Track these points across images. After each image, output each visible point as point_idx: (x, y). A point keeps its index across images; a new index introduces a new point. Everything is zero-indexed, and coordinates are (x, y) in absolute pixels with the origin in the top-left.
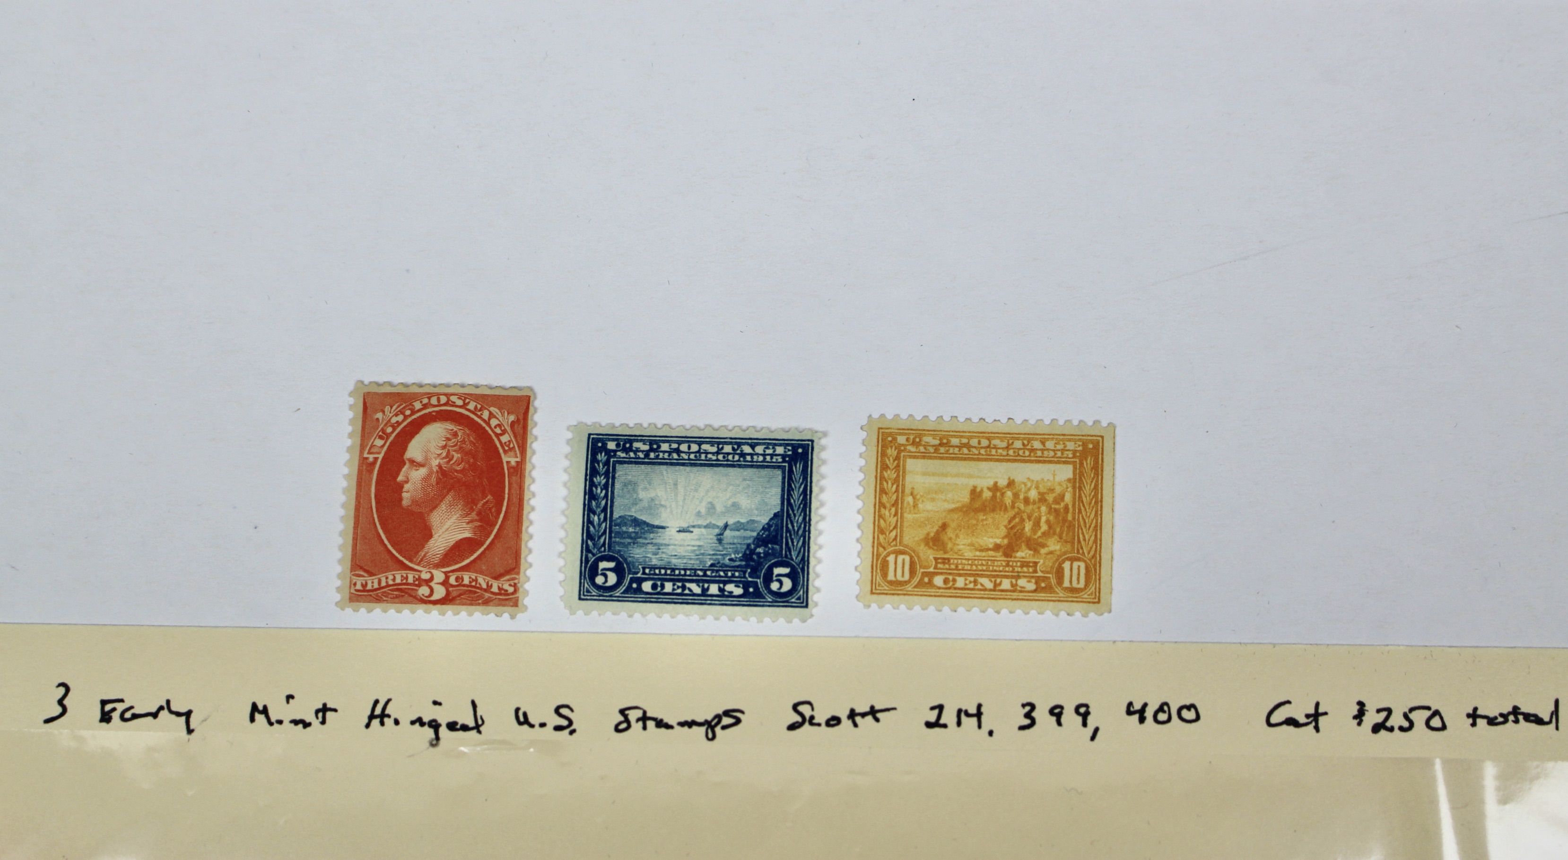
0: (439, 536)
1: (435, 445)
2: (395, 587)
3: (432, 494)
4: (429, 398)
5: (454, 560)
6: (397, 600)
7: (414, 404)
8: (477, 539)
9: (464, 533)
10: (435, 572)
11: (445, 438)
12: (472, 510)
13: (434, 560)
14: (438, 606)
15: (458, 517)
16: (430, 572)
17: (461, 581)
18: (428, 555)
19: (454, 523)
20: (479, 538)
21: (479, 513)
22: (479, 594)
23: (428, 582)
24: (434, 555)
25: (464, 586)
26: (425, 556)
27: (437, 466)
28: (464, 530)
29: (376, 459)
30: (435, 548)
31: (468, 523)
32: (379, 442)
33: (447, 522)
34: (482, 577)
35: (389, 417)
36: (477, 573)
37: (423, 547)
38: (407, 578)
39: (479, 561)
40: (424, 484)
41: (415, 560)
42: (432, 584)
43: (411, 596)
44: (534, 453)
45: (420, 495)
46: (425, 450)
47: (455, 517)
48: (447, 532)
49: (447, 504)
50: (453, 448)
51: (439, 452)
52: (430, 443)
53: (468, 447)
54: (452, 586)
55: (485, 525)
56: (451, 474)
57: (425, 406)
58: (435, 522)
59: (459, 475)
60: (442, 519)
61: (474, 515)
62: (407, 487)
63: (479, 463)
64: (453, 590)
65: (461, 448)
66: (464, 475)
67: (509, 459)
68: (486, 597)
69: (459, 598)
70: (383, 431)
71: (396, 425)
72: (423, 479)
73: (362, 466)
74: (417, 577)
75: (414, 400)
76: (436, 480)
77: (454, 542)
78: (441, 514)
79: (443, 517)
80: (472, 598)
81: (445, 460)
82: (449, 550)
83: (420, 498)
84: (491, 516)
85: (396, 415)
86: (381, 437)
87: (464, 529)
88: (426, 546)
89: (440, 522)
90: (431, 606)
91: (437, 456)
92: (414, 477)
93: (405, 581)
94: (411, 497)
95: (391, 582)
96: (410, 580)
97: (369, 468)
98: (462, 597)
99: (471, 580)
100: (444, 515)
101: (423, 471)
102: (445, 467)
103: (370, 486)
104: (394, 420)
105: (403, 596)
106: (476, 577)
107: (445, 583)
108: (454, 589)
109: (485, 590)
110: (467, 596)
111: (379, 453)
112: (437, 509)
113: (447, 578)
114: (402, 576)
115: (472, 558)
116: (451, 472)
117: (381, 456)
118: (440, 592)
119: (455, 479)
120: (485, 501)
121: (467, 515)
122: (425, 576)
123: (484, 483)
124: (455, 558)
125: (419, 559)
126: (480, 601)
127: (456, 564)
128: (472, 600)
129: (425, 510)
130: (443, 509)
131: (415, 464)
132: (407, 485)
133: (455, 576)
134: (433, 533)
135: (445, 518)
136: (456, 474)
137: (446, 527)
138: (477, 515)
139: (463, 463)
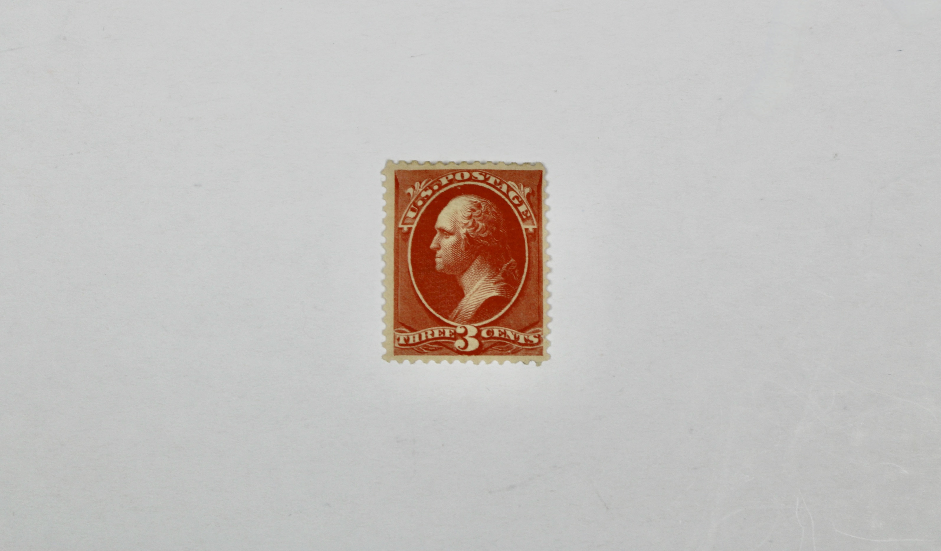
0: (471, 295)
1: (462, 216)
2: (435, 341)
3: (462, 259)
4: (454, 175)
5: (485, 316)
6: (436, 352)
7: (441, 180)
8: (503, 297)
9: (492, 292)
10: (468, 327)
11: (470, 209)
12: (498, 272)
13: (467, 316)
14: (473, 357)
15: (486, 278)
16: (464, 327)
17: (491, 334)
18: (461, 312)
19: (483, 283)
20: (506, 297)
21: (504, 275)
22: (508, 345)
23: (462, 336)
24: (467, 312)
25: (495, 338)
26: (459, 313)
27: (465, 234)
28: (492, 290)
29: (410, 229)
30: (468, 306)
31: (495, 283)
32: (412, 214)
33: (476, 283)
34: (510, 331)
35: (419, 192)
36: (506, 327)
37: (457, 305)
38: (444, 333)
39: (506, 317)
40: (454, 250)
41: (450, 317)
42: (467, 337)
43: (448, 348)
44: (548, 221)
45: (451, 260)
46: (453, 220)
47: (483, 278)
48: (477, 292)
49: (476, 267)
50: (478, 218)
51: (466, 221)
52: (457, 214)
53: (491, 217)
54: (484, 338)
55: (510, 285)
56: (477, 241)
57: (451, 182)
58: (466, 284)
59: (485, 241)
60: (472, 280)
61: (500, 276)
62: (439, 253)
63: (501, 231)
64: (485, 343)
65: (484, 218)
66: (488, 241)
67: (527, 227)
68: (515, 348)
69: (490, 349)
70: (415, 204)
71: (426, 199)
72: (453, 246)
73: (398, 236)
74: (453, 331)
75: (440, 177)
76: (465, 247)
77: (484, 300)
78: (471, 277)
79: (472, 279)
80: (502, 348)
81: (471, 229)
82: (480, 308)
83: (452, 262)
84: (514, 277)
85: (426, 190)
86: (413, 210)
87: (492, 288)
88: (459, 304)
89: (471, 283)
90: (466, 357)
91: (463, 225)
92: (445, 244)
93: (442, 336)
94: (444, 261)
95: (430, 337)
96: (447, 334)
97: (404, 237)
98: (493, 348)
99: (500, 333)
100: (474, 277)
101: (452, 239)
102: (472, 235)
103: (407, 252)
104: (424, 194)
105: (441, 348)
106: (505, 330)
107: (478, 336)
108: (486, 341)
109: (514, 342)
110: (498, 347)
111: (412, 224)
112: (467, 272)
113: (479, 332)
114: (440, 331)
115: (501, 314)
116: (478, 239)
117: (414, 227)
118: (474, 344)
119: (481, 245)
120: (508, 263)
121: (494, 276)
122: (460, 331)
123: (507, 248)
124: (485, 314)
125: (454, 316)
126: (509, 351)
127: (486, 319)
128: (503, 351)
129: (457, 272)
130: (473, 272)
131: (445, 232)
132: (439, 251)
133: (487, 330)
134: (465, 293)
135: (474, 279)
136: (481, 240)
137: (476, 287)
138: (502, 276)
139: (487, 231)
